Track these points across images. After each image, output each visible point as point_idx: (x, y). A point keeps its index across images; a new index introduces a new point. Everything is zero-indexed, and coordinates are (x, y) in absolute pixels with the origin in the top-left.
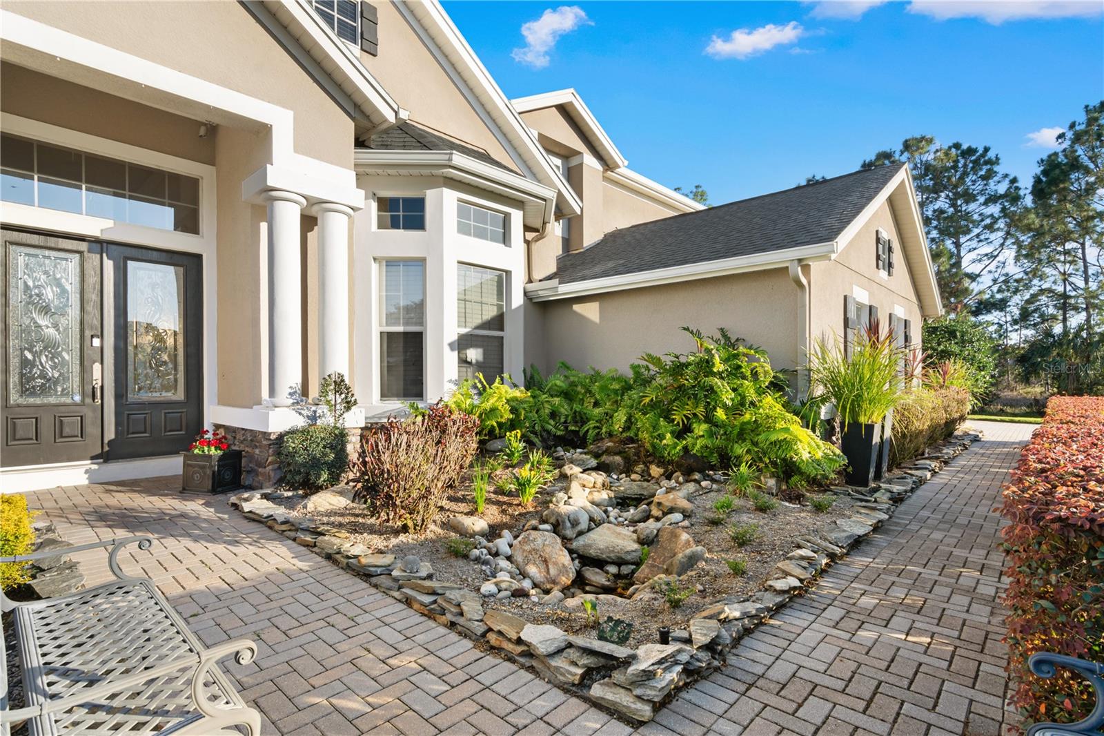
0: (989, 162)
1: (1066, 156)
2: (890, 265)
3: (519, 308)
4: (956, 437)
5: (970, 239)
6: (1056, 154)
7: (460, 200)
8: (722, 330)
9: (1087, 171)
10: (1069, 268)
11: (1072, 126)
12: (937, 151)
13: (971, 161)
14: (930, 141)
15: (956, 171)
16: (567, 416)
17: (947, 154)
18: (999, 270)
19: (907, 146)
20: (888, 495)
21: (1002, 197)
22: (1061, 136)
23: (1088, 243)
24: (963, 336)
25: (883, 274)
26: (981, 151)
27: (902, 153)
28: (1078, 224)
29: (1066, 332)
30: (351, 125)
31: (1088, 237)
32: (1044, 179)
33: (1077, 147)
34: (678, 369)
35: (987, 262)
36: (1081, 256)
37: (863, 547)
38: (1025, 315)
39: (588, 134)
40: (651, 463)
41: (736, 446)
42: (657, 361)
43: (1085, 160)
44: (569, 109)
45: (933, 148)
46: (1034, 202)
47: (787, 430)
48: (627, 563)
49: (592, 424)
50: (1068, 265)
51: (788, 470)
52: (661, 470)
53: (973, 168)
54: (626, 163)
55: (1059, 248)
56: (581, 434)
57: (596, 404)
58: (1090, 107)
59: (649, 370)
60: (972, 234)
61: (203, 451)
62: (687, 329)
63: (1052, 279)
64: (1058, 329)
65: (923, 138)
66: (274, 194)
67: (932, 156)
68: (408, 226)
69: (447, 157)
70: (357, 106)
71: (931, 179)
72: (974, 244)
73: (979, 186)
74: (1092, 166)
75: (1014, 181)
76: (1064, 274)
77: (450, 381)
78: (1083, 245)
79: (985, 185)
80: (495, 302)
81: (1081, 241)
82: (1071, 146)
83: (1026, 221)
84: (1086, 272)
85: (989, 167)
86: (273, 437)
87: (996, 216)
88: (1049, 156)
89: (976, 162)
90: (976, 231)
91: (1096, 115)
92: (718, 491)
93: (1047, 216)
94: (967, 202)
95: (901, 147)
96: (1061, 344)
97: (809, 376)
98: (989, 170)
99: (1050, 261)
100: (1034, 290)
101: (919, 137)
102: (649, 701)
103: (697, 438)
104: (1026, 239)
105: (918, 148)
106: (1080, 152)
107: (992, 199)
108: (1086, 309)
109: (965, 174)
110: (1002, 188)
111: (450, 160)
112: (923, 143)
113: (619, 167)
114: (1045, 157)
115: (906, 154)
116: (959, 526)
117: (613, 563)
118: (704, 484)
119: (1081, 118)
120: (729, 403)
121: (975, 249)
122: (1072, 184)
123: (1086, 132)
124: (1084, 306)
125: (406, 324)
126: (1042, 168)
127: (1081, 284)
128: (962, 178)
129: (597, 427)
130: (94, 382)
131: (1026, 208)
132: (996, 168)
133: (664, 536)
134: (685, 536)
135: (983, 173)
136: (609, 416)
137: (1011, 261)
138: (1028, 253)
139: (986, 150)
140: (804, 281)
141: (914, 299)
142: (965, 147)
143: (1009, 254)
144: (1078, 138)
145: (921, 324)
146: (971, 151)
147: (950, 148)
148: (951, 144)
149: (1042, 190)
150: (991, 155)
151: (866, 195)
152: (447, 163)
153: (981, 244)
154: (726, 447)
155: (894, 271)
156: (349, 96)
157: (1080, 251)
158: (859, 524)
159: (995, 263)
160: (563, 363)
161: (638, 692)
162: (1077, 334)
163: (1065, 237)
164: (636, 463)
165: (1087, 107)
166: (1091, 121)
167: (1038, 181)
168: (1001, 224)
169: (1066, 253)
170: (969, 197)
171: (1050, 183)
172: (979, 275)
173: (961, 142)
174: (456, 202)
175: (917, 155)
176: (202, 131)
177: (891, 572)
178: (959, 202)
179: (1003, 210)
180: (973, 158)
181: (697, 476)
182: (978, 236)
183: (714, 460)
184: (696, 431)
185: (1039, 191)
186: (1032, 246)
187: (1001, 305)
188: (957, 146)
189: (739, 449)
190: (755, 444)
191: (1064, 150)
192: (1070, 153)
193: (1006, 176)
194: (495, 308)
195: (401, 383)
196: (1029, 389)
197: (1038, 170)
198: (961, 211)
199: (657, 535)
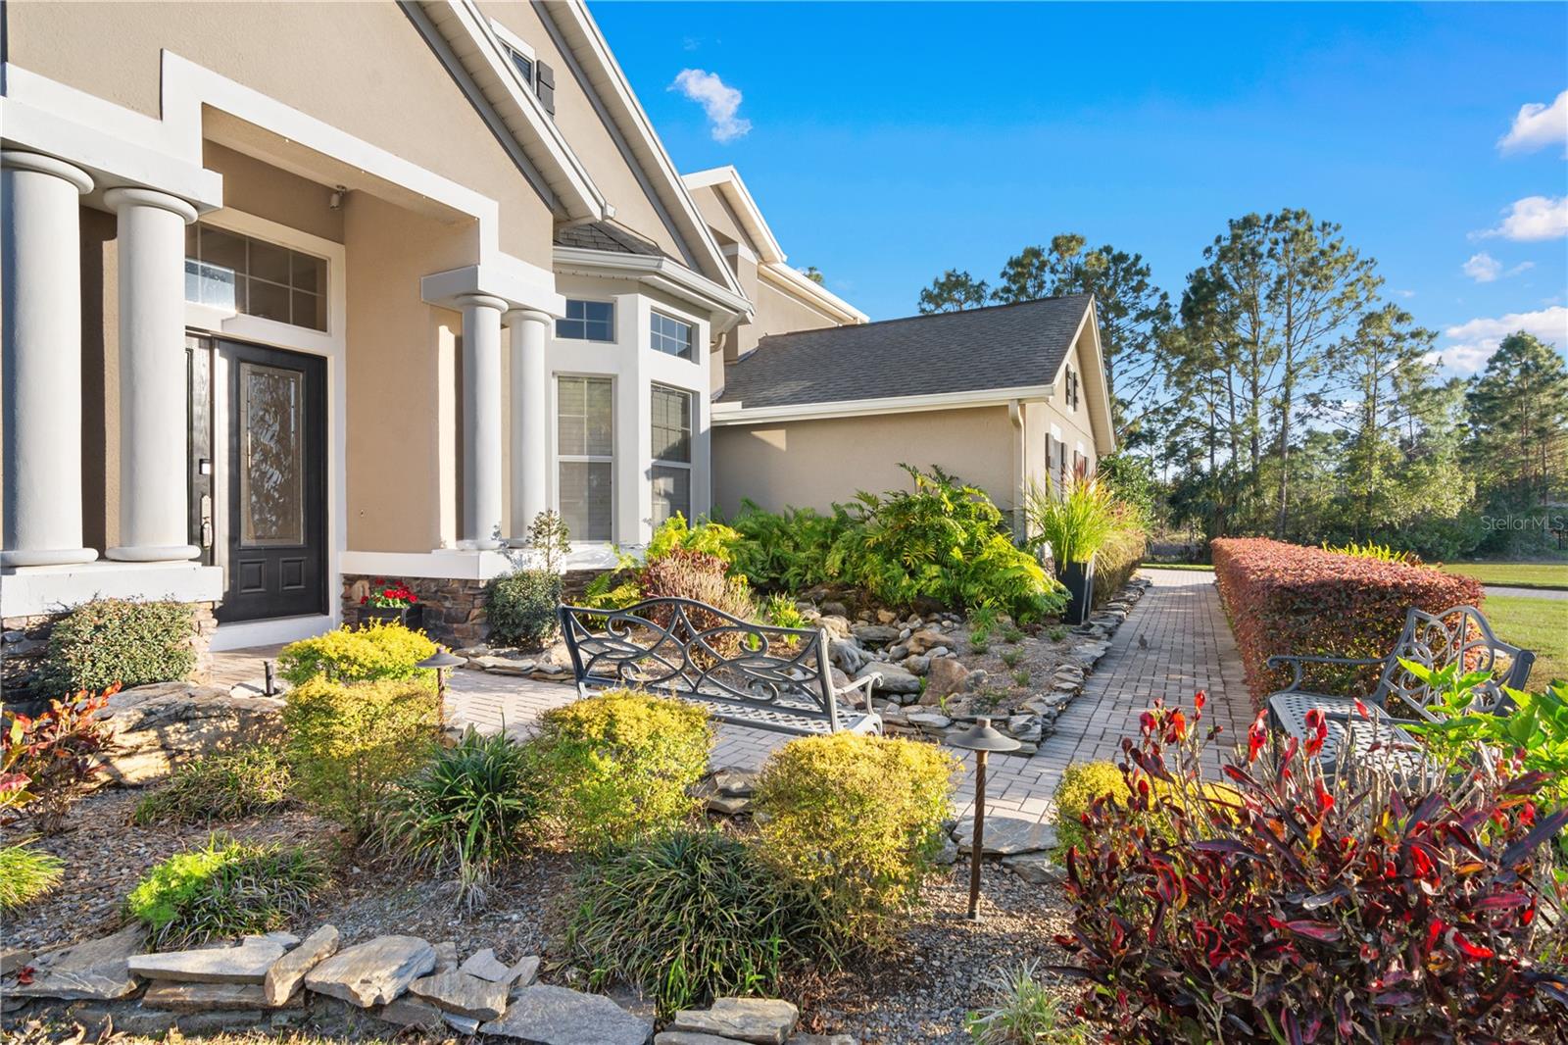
0: (1139, 272)
1: (1213, 274)
2: (1075, 400)
3: (706, 432)
4: (1131, 583)
5: (1122, 360)
6: (1203, 270)
7: (653, 309)
8: (935, 467)
9: (1233, 294)
10: (1216, 399)
11: (1218, 240)
12: (1088, 255)
13: (1122, 269)
14: (1081, 242)
15: (1107, 280)
16: (763, 562)
17: (1098, 259)
18: (1150, 397)
19: (1056, 245)
20: (1102, 629)
21: (1153, 313)
22: (1208, 250)
23: (1234, 372)
24: (1122, 474)
25: (1070, 408)
26: (1132, 258)
27: (1051, 252)
28: (1225, 351)
29: (1214, 469)
30: (549, 217)
31: (1233, 366)
32: (1193, 297)
33: (1222, 264)
34: (903, 507)
35: (1139, 388)
36: (1227, 386)
37: (1100, 667)
38: (1172, 450)
39: (744, 220)
40: (877, 608)
41: (969, 586)
42: (872, 501)
43: (1230, 279)
44: (725, 189)
45: (1084, 250)
46: (1183, 320)
47: (1021, 568)
48: (910, 692)
49: (793, 570)
50: (1215, 395)
51: (1022, 606)
52: (892, 615)
53: (1124, 278)
54: (785, 258)
55: (1207, 375)
56: (782, 582)
57: (797, 547)
58: (1235, 222)
59: (863, 510)
60: (1123, 354)
61: (388, 605)
62: (903, 466)
63: (1199, 409)
64: (1205, 465)
65: (1073, 238)
66: (481, 298)
67: (1082, 260)
68: (593, 336)
69: (656, 263)
70: (556, 197)
71: (1081, 285)
72: (1124, 365)
73: (1129, 299)
74: (1236, 287)
75: (1164, 296)
76: (1211, 404)
77: (645, 520)
78: (1229, 373)
79: (1136, 298)
80: (681, 428)
81: (1227, 369)
82: (1218, 263)
83: (1176, 344)
84: (1231, 403)
85: (1140, 278)
86: (482, 585)
87: (1148, 334)
88: (1198, 272)
89: (1127, 271)
90: (1127, 351)
91: (1240, 232)
92: (960, 629)
93: (1196, 339)
94: (1118, 316)
95: (1051, 245)
96: (1209, 484)
97: (1024, 516)
98: (1141, 282)
99: (1199, 390)
100: (1180, 419)
101: (1069, 235)
102: (1032, 742)
103: (930, 580)
104: (1176, 362)
105: (1069, 249)
106: (1225, 271)
107: (1144, 315)
108: (1232, 446)
109: (1116, 283)
110: (1153, 304)
111: (659, 266)
112: (1074, 243)
113: (776, 261)
114: (1193, 273)
115: (1055, 255)
116: (1166, 651)
117: (895, 693)
118: (945, 623)
119: (1227, 233)
120: (963, 543)
121: (1126, 371)
122: (1219, 305)
123: (1230, 249)
124: (1230, 442)
125: (589, 453)
126: (1191, 284)
127: (1227, 417)
128: (1112, 288)
129: (799, 574)
130: (204, 521)
131: (1176, 329)
132: (1147, 280)
133: (937, 667)
134: (957, 665)
135: (1134, 284)
136: (820, 561)
137: (1161, 387)
138: (1179, 378)
139: (1138, 258)
140: (1021, 421)
141: (1091, 435)
142: (1115, 252)
143: (1160, 379)
144: (1223, 255)
145: (1095, 460)
146: (1122, 258)
147: (1101, 251)
148: (1102, 247)
149: (1191, 310)
150: (1142, 264)
151: (1065, 331)
152: (655, 269)
153: (1133, 365)
154: (958, 588)
155: (1078, 405)
156: (548, 185)
157: (1226, 380)
158: (1092, 649)
159: (1146, 389)
160: (747, 501)
161: (1023, 738)
162: (1224, 474)
163: (1211, 364)
164: (859, 609)
165: (1231, 221)
166: (1235, 238)
167: (1187, 299)
168: (1152, 346)
169: (1214, 382)
170: (1121, 311)
171: (1198, 302)
172: (1130, 403)
173: (1112, 245)
174: (649, 311)
175: (1067, 256)
176: (335, 200)
177: (1132, 680)
178: (1110, 316)
179: (1155, 329)
180: (1124, 265)
181: (936, 616)
182: (1129, 356)
183: (947, 601)
184: (928, 572)
185: (1189, 312)
186: (1180, 372)
187: (1150, 437)
188: (1108, 250)
189: (973, 589)
190: (990, 583)
191: (1211, 267)
192: (1215, 269)
193: (1157, 290)
194: (680, 435)
195: (586, 523)
196: (1176, 536)
197: (1187, 286)
198: (1111, 326)
199: (929, 667)
